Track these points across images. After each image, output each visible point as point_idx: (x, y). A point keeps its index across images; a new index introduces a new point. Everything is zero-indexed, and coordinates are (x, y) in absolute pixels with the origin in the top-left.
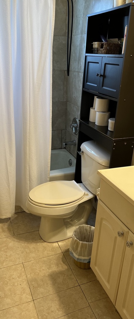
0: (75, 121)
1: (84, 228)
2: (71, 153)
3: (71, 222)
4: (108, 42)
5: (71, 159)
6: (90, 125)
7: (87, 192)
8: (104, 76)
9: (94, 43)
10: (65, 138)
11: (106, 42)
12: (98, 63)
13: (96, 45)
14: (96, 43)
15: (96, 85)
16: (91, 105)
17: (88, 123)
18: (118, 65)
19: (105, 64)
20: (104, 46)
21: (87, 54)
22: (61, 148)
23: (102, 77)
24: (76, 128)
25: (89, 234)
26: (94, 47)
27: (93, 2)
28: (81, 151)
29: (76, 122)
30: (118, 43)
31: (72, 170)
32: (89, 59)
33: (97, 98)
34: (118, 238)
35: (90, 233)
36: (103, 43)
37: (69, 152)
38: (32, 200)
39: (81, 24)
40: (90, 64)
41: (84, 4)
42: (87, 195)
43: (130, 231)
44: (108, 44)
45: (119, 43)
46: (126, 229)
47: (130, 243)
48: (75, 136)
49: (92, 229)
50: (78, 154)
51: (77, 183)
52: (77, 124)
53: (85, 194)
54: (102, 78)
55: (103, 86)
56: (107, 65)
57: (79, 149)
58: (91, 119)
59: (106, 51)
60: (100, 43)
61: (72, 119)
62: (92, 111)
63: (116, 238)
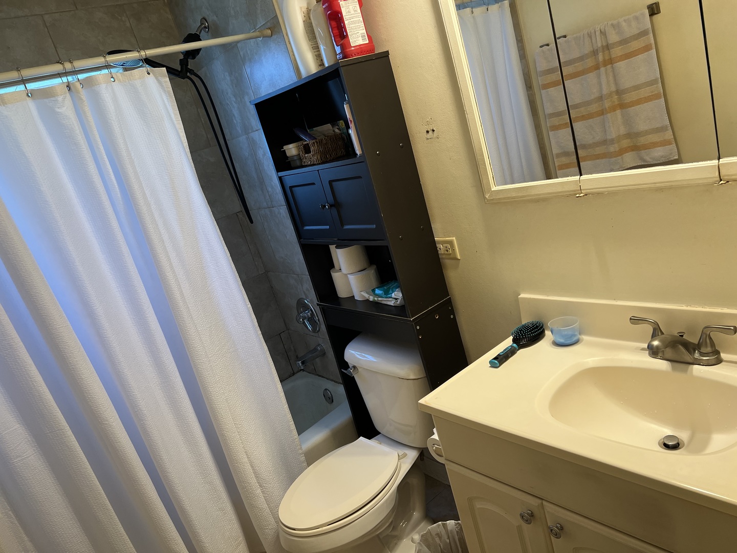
0: (302, 305)
1: (434, 534)
2: (320, 376)
3: (395, 533)
4: (316, 139)
5: (326, 389)
6: (346, 306)
7: (402, 451)
8: (336, 205)
9: (285, 147)
10: (292, 348)
11: (313, 140)
12: (314, 184)
13: (291, 150)
14: (291, 146)
15: (328, 227)
16: (330, 264)
17: (339, 304)
18: (360, 177)
19: (331, 182)
20: (312, 149)
21: (281, 174)
22: (294, 374)
23: (333, 207)
24: (311, 320)
25: (448, 541)
26: (288, 154)
27: (248, 70)
28: (350, 366)
29: (306, 307)
30: (334, 131)
31: (343, 414)
32: (289, 182)
33: (337, 247)
34: (525, 526)
35: (449, 538)
36: (306, 143)
37: (315, 372)
38: (294, 529)
39: (236, 115)
40: (295, 189)
41: (228, 78)
42: (405, 455)
43: (544, 503)
44: (317, 142)
45: (337, 131)
46: (534, 502)
47: (557, 527)
48: (316, 335)
49: (449, 528)
50: (343, 375)
51: (369, 438)
52: (311, 310)
53: (400, 458)
54: (334, 211)
55: (342, 225)
56: (334, 183)
57: (343, 364)
58: (342, 292)
59: (319, 157)
60: (300, 143)
61: (294, 303)
62: (336, 276)
63: (519, 528)
